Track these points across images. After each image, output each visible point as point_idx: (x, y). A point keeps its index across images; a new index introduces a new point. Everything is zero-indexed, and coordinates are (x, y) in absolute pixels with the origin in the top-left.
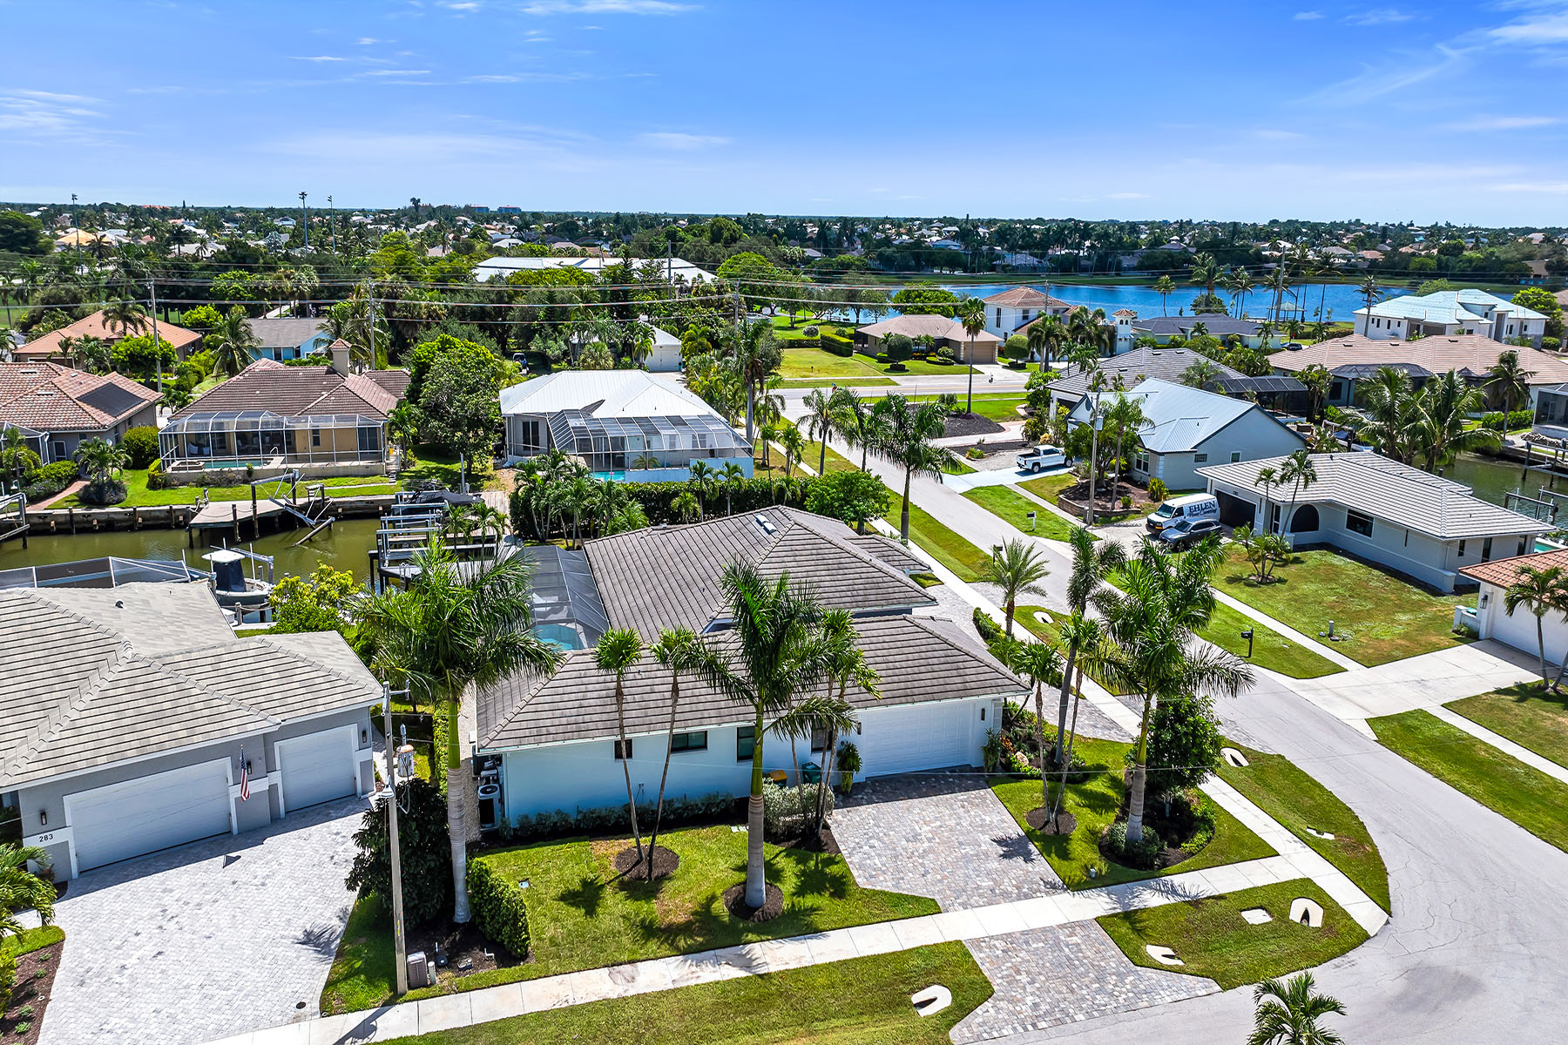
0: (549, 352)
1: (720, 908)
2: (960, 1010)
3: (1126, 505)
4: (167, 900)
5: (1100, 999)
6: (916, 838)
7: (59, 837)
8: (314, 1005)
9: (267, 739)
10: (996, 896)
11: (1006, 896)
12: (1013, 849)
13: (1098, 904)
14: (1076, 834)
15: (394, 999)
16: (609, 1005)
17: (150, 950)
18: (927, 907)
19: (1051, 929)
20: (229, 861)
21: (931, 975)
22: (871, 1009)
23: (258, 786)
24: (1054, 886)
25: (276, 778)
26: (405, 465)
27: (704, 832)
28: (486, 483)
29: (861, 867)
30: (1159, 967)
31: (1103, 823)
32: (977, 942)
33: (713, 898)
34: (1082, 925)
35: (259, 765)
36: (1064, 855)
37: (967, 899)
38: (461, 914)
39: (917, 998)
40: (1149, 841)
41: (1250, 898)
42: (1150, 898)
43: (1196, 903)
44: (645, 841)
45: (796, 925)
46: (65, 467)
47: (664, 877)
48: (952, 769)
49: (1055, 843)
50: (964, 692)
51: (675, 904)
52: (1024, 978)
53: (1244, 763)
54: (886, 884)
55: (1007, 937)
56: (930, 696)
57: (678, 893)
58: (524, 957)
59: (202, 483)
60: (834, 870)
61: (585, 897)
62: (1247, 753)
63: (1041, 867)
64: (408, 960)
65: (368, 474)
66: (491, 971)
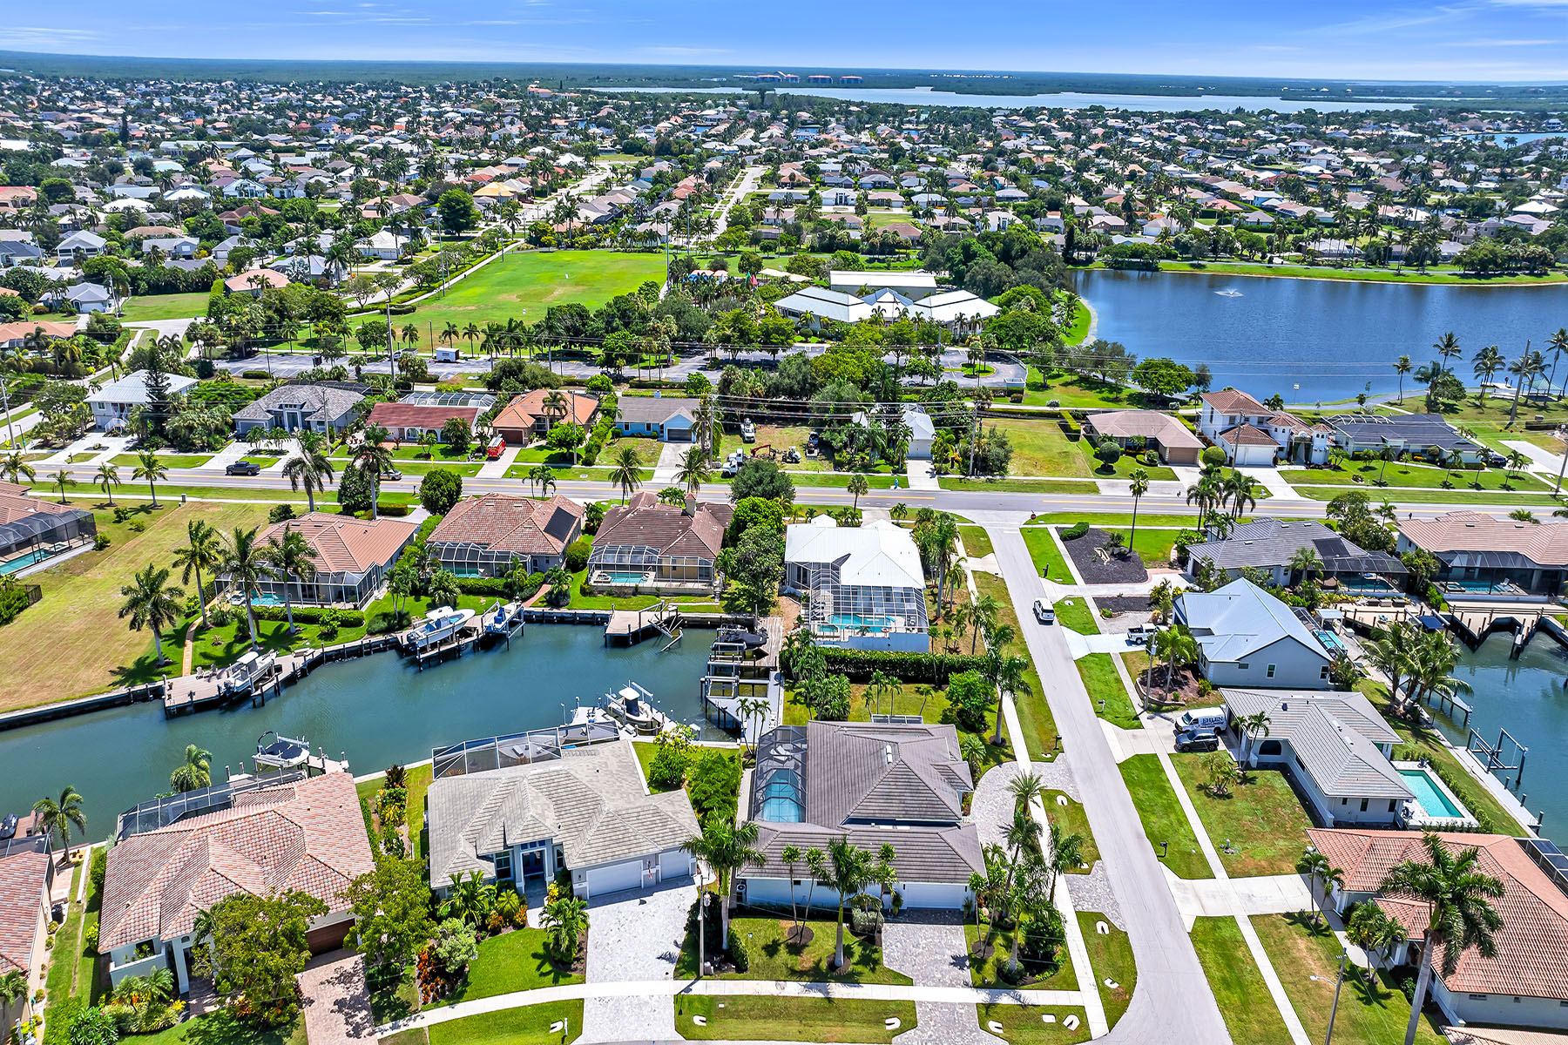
0: (834, 444)
1: (824, 965)
2: (901, 1031)
3: (1176, 699)
4: (620, 916)
5: (958, 1039)
6: (917, 946)
7: (584, 885)
8: (671, 974)
9: (656, 855)
10: (940, 983)
11: (944, 984)
12: (958, 962)
13: (982, 996)
14: (991, 960)
15: (699, 978)
16: (773, 998)
17: (616, 938)
18: (908, 982)
19: (953, 1004)
20: (643, 902)
21: (896, 1014)
22: (869, 1022)
23: (653, 871)
24: (966, 985)
25: (659, 867)
26: (725, 585)
27: (828, 924)
28: (772, 609)
29: (888, 956)
30: (990, 1032)
31: (1005, 956)
32: (921, 1003)
33: (820, 961)
34: (969, 1005)
35: (653, 863)
36: (979, 970)
37: (928, 980)
38: (725, 946)
39: (888, 1021)
40: (1019, 972)
41: (1049, 1010)
42: (1005, 1000)
43: (1024, 1006)
44: (800, 923)
45: (850, 979)
46: (538, 577)
47: (805, 946)
48: (950, 910)
49: (977, 963)
50: (954, 880)
51: (806, 960)
52: (932, 1023)
53: (1107, 932)
54: (895, 968)
55: (935, 1004)
56: (937, 880)
57: (809, 953)
58: (746, 970)
59: (611, 593)
60: (875, 956)
61: (771, 949)
62: (1111, 926)
63: (967, 974)
64: (705, 965)
65: (703, 594)
66: (733, 973)
